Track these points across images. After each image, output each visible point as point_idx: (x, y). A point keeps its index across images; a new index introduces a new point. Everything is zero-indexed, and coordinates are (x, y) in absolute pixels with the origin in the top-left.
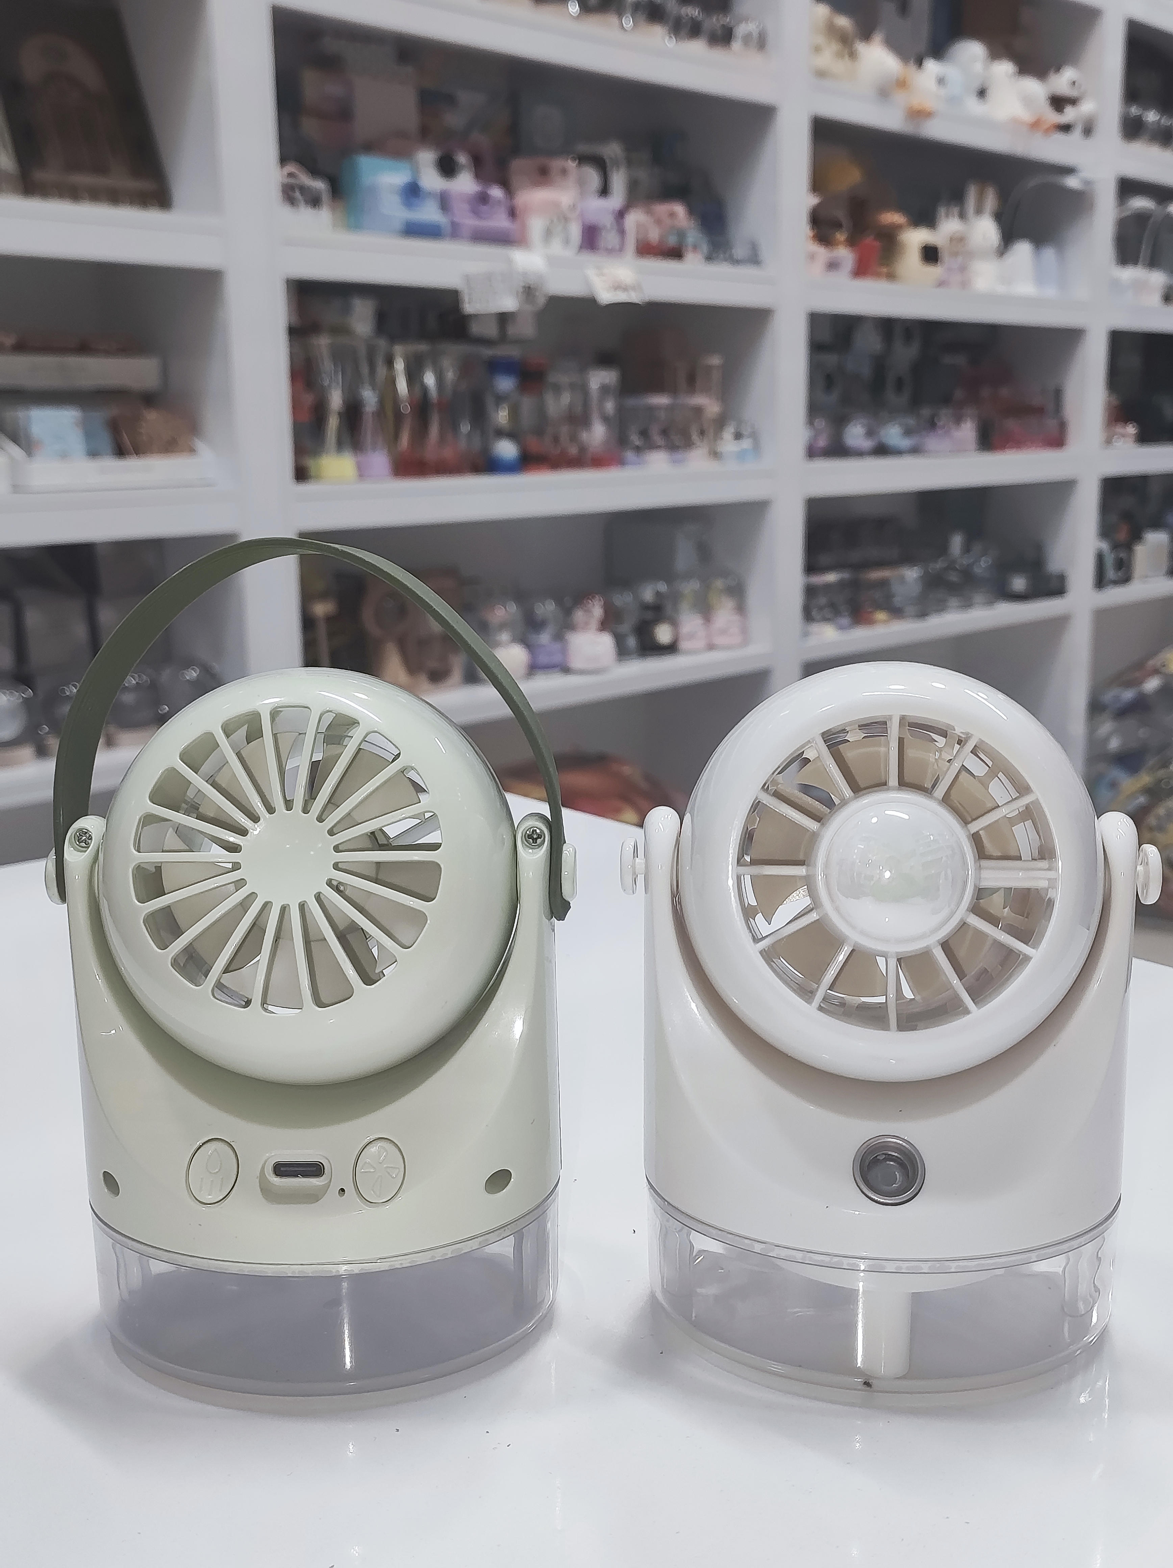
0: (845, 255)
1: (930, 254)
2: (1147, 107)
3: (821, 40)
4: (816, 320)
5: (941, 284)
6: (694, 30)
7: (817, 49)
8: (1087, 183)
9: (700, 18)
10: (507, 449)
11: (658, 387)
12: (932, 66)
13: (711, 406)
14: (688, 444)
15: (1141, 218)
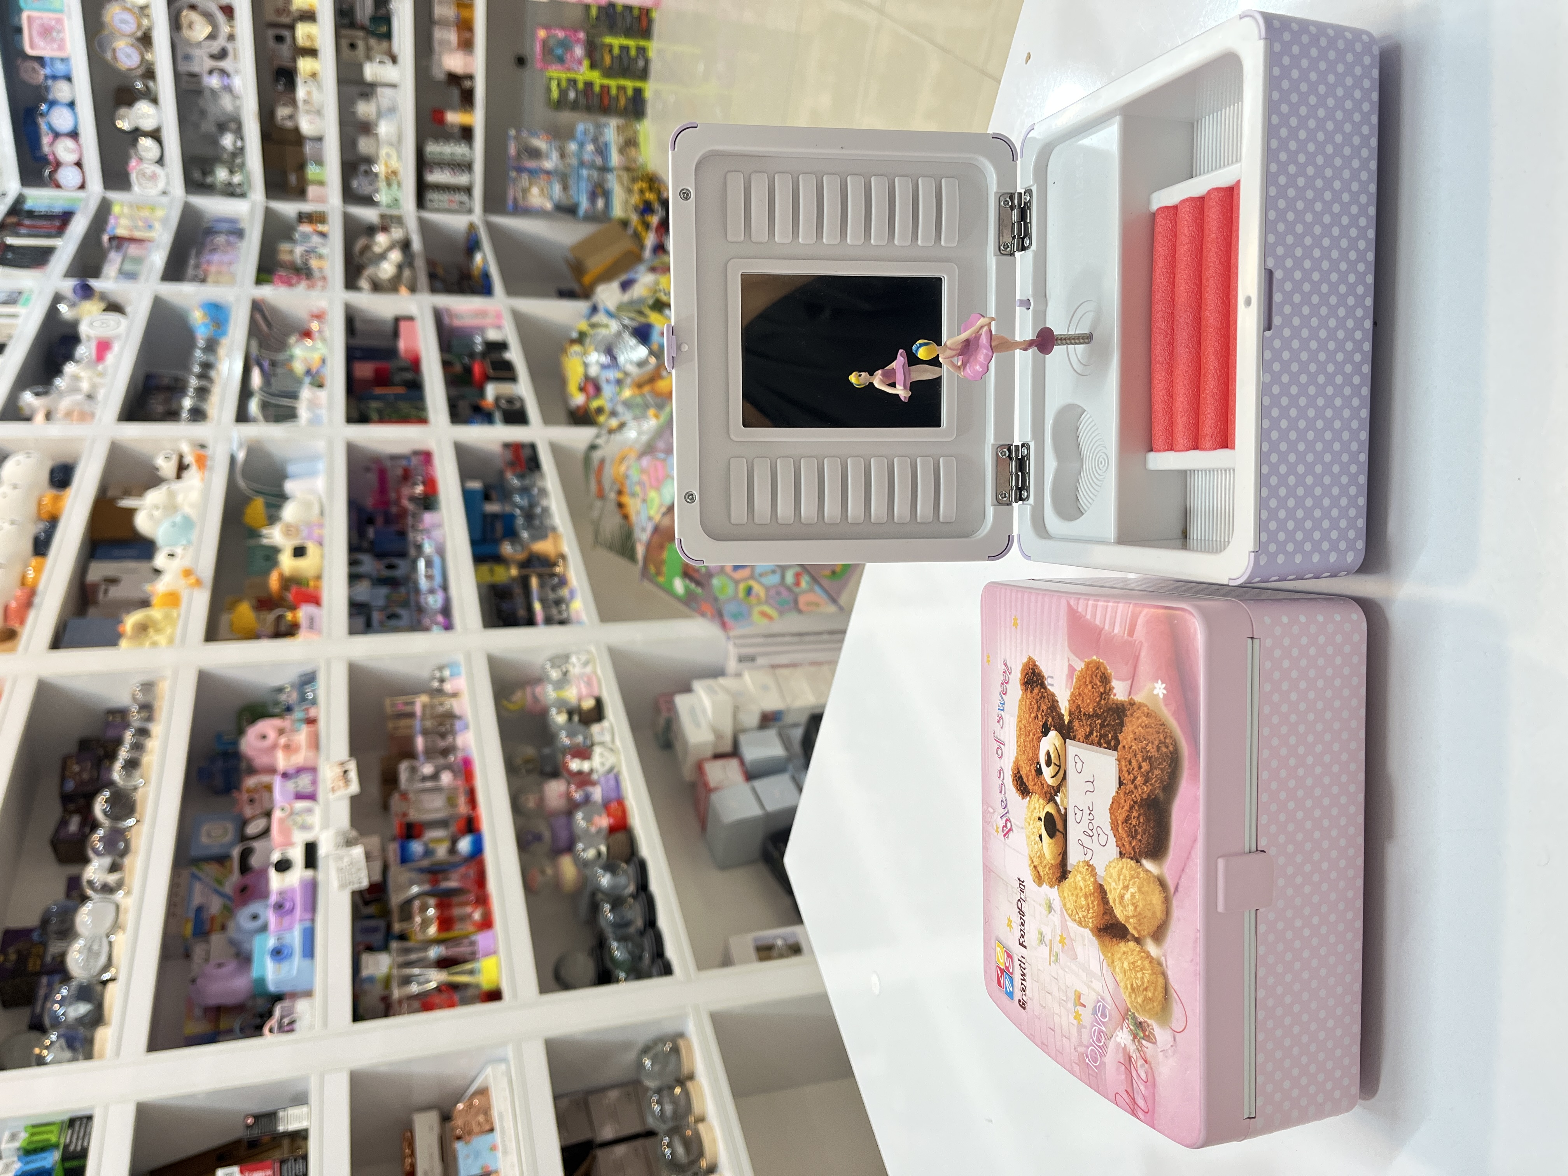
0: (303, 613)
1: (299, 552)
2: (180, 407)
3: (148, 643)
4: (353, 631)
5: (321, 544)
6: (143, 732)
7: (154, 644)
8: (241, 445)
9: (133, 730)
10: (465, 845)
11: (409, 741)
12: (160, 560)
13: (422, 700)
14: (450, 716)
15: (265, 406)
